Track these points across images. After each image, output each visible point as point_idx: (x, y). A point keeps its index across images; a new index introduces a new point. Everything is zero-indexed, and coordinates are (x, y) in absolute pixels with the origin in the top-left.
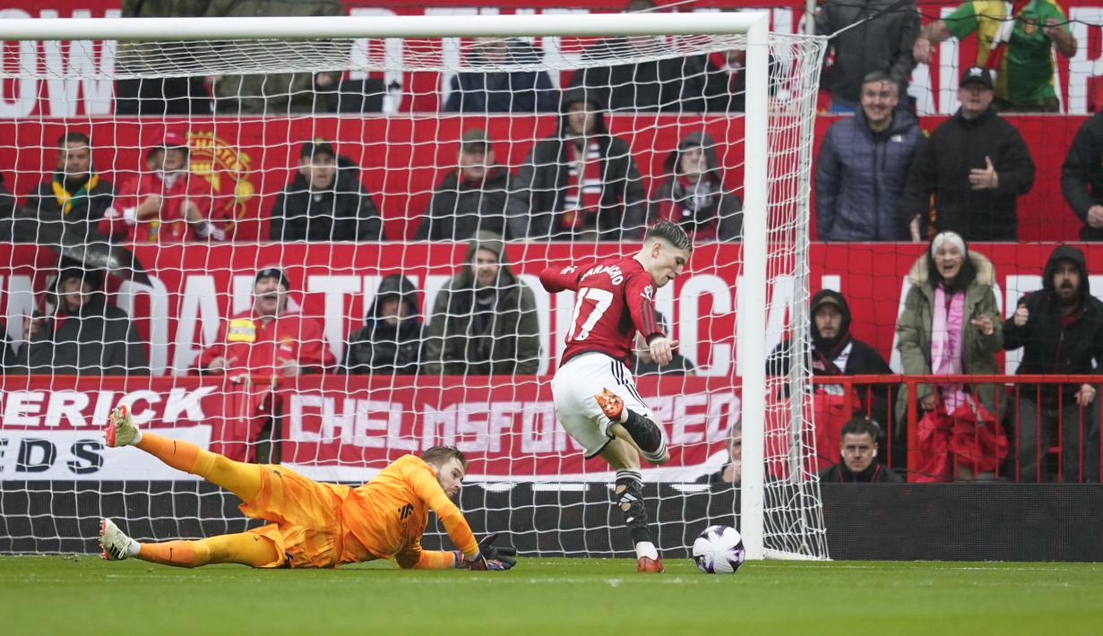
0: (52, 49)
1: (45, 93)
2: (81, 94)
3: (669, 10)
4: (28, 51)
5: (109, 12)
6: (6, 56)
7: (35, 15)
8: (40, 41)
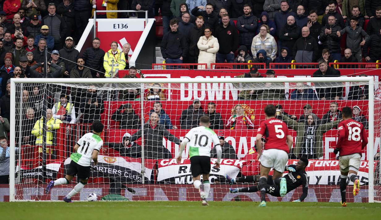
0: (209, 85)
1: (207, 94)
2: (215, 94)
3: (350, 76)
4: (203, 85)
5: (222, 77)
6: (198, 86)
7: (205, 77)
8: (206, 83)
